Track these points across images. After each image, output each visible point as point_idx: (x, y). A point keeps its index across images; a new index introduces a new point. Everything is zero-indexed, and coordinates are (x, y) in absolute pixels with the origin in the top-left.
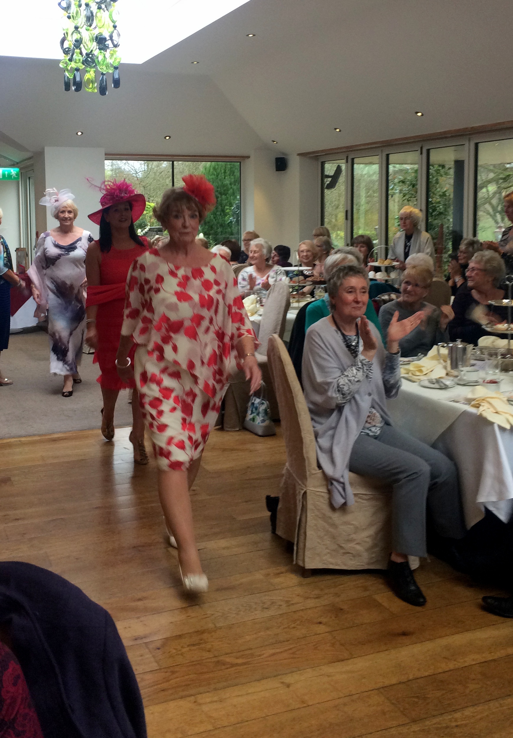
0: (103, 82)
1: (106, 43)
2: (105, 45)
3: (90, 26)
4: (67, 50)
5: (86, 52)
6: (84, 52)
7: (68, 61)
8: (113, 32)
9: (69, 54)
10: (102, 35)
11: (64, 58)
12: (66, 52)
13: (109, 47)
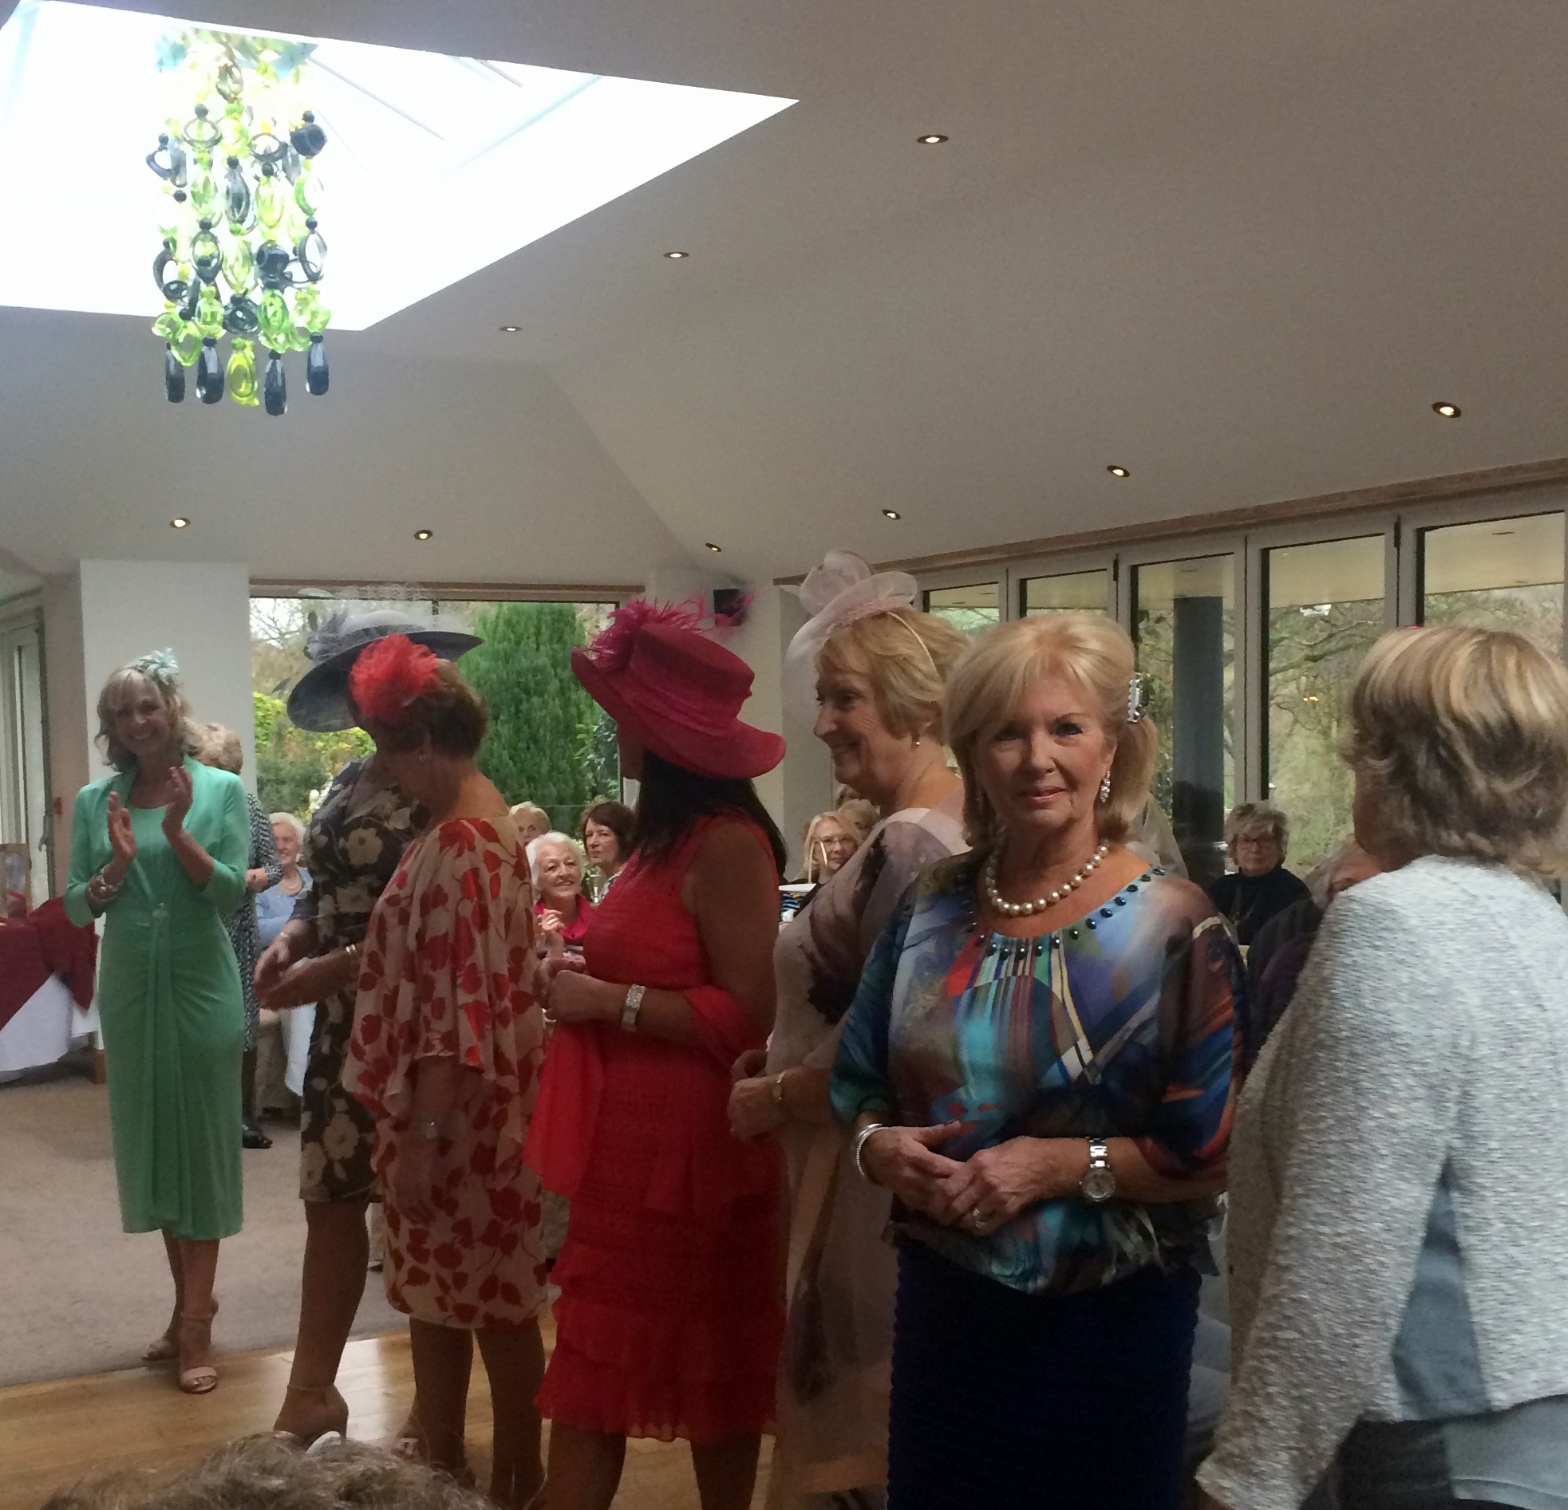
0: (275, 378)
1: (288, 269)
2: (282, 275)
3: (241, 221)
4: (173, 287)
5: (232, 292)
6: (226, 295)
7: (177, 319)
8: (306, 239)
9: (181, 298)
10: (275, 246)
11: (165, 310)
12: (172, 292)
13: (294, 279)
